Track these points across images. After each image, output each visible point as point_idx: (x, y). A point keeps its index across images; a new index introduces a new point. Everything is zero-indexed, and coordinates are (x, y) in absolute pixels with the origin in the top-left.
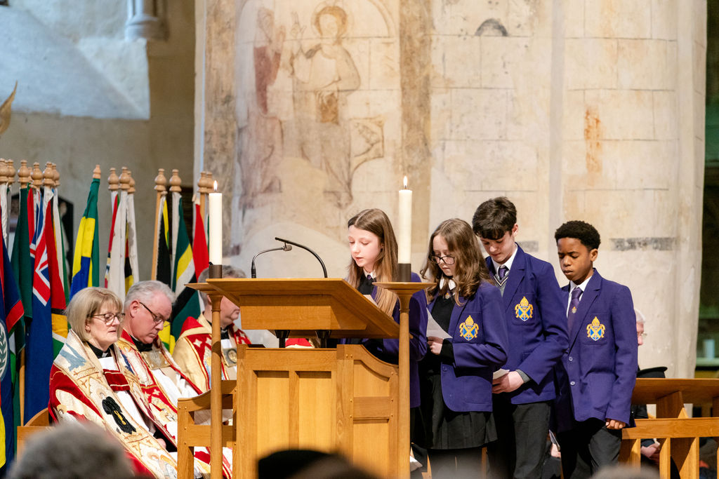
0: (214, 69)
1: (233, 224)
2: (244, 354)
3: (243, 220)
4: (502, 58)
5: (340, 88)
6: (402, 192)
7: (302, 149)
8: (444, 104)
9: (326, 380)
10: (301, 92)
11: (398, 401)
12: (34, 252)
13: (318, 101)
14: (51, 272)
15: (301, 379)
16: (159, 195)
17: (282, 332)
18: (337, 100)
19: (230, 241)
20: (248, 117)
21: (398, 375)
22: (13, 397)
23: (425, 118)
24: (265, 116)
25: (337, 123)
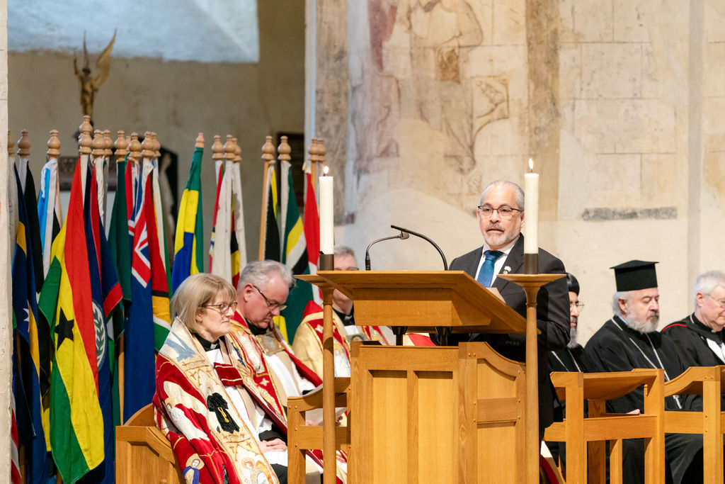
0: (326, 23)
1: (348, 190)
2: (358, 351)
3: (358, 187)
4: (636, 9)
5: (461, 44)
6: (528, 176)
7: (421, 111)
8: (574, 61)
9: (447, 381)
10: (419, 48)
11: (526, 402)
12: (133, 230)
13: (438, 57)
14: (151, 252)
15: (420, 380)
16: (266, 164)
17: (399, 328)
18: (458, 57)
19: (344, 209)
20: (363, 75)
21: (525, 373)
22: (112, 386)
23: (553, 75)
24: (381, 74)
25: (459, 82)
